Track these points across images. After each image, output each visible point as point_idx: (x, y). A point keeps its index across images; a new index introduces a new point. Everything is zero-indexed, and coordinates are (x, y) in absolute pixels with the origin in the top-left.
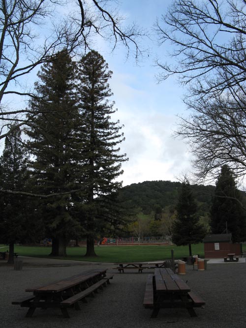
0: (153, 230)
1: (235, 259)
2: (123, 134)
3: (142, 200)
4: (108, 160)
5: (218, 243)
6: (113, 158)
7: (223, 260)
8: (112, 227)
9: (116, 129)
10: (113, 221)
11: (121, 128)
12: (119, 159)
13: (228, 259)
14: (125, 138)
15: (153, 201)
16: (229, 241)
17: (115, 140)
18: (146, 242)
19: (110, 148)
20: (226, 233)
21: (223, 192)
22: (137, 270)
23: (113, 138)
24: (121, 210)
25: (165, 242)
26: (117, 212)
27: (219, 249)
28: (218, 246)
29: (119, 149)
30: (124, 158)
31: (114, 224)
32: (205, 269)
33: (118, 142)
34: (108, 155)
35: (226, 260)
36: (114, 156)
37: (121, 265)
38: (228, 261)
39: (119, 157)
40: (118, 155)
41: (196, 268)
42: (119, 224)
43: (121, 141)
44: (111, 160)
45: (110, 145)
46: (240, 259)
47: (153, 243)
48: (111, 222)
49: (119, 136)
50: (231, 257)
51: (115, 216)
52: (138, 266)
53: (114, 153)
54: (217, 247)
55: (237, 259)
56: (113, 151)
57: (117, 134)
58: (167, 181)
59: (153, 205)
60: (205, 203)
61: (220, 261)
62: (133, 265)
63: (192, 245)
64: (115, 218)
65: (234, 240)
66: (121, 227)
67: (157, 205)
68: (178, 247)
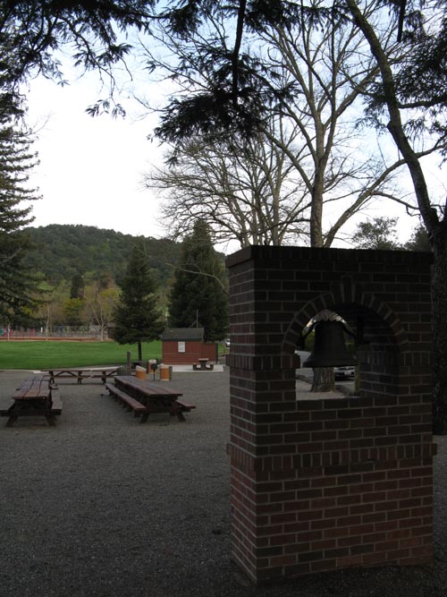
0: (69, 315)
1: (208, 366)
2: (37, 154)
3: (45, 258)
4: (9, 197)
5: (184, 343)
6: (17, 193)
7: (191, 367)
8: (11, 311)
9: (23, 142)
10: (13, 301)
11: (32, 142)
12: (26, 195)
13: (199, 366)
14: (39, 161)
15: (65, 261)
16: (200, 340)
17: (23, 163)
18: (56, 335)
19: (12, 175)
20: (195, 326)
21: (195, 265)
22: (75, 380)
23: (18, 159)
24: (27, 283)
25: (91, 337)
26: (20, 285)
27: (184, 351)
28: (184, 346)
29: (28, 178)
30: (35, 194)
31: (15, 305)
32: (170, 378)
33: (27, 167)
34: (8, 188)
35: (195, 368)
36: (19, 189)
37: (51, 373)
38: (198, 369)
39: (27, 191)
40: (25, 189)
41: (157, 377)
42: (24, 305)
43: (32, 166)
44: (13, 196)
45: (11, 169)
46: (215, 367)
47: (69, 338)
48: (9, 302)
49: (31, 157)
50: (203, 363)
51: (16, 292)
52: (76, 374)
53: (18, 185)
54: (182, 347)
55: (212, 366)
56: (16, 180)
57: (27, 153)
58: (92, 227)
59: (65, 268)
60: (157, 270)
61: (187, 368)
62: (68, 372)
63: (142, 344)
64: (17, 297)
65: (207, 338)
66: (27, 310)
67: (71, 269)
68: (122, 346)
